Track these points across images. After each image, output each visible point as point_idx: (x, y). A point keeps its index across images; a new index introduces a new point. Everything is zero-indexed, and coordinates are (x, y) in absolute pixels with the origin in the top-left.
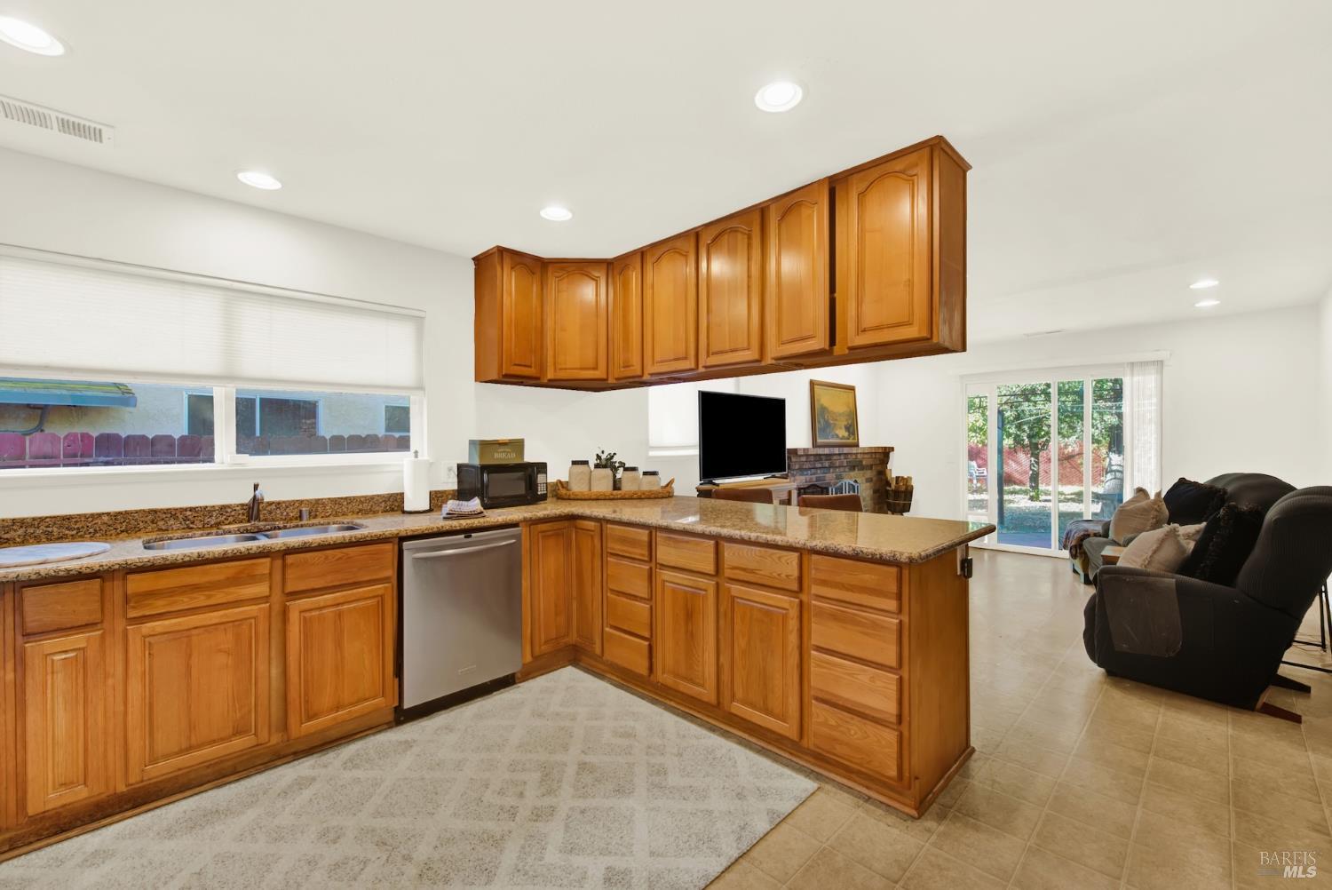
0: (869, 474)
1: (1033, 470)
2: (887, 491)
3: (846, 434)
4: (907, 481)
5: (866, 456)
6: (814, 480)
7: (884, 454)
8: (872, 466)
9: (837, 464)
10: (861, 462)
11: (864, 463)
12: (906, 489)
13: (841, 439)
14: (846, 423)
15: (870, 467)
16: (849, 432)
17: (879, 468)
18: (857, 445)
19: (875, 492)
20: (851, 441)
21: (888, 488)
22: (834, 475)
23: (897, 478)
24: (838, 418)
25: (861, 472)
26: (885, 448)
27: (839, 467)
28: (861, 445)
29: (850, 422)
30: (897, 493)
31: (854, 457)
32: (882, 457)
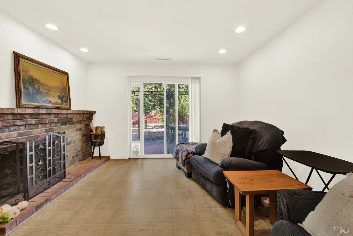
0: (78, 126)
1: (145, 120)
2: (91, 135)
3: (60, 101)
4: (102, 128)
5: (76, 116)
6: (16, 135)
7: (90, 115)
8: (81, 121)
9: (47, 121)
10: (72, 119)
11: (74, 120)
12: (102, 133)
13: (54, 104)
14: (60, 94)
15: (80, 122)
16: (62, 100)
17: (87, 122)
18: (70, 109)
19: (83, 136)
20: (64, 106)
21: (92, 133)
22: (44, 130)
23: (96, 128)
24: (51, 90)
25: (73, 125)
26: (90, 111)
27: (49, 123)
28: (73, 108)
29: (63, 94)
30: (96, 136)
31: (65, 116)
32: (88, 116)
